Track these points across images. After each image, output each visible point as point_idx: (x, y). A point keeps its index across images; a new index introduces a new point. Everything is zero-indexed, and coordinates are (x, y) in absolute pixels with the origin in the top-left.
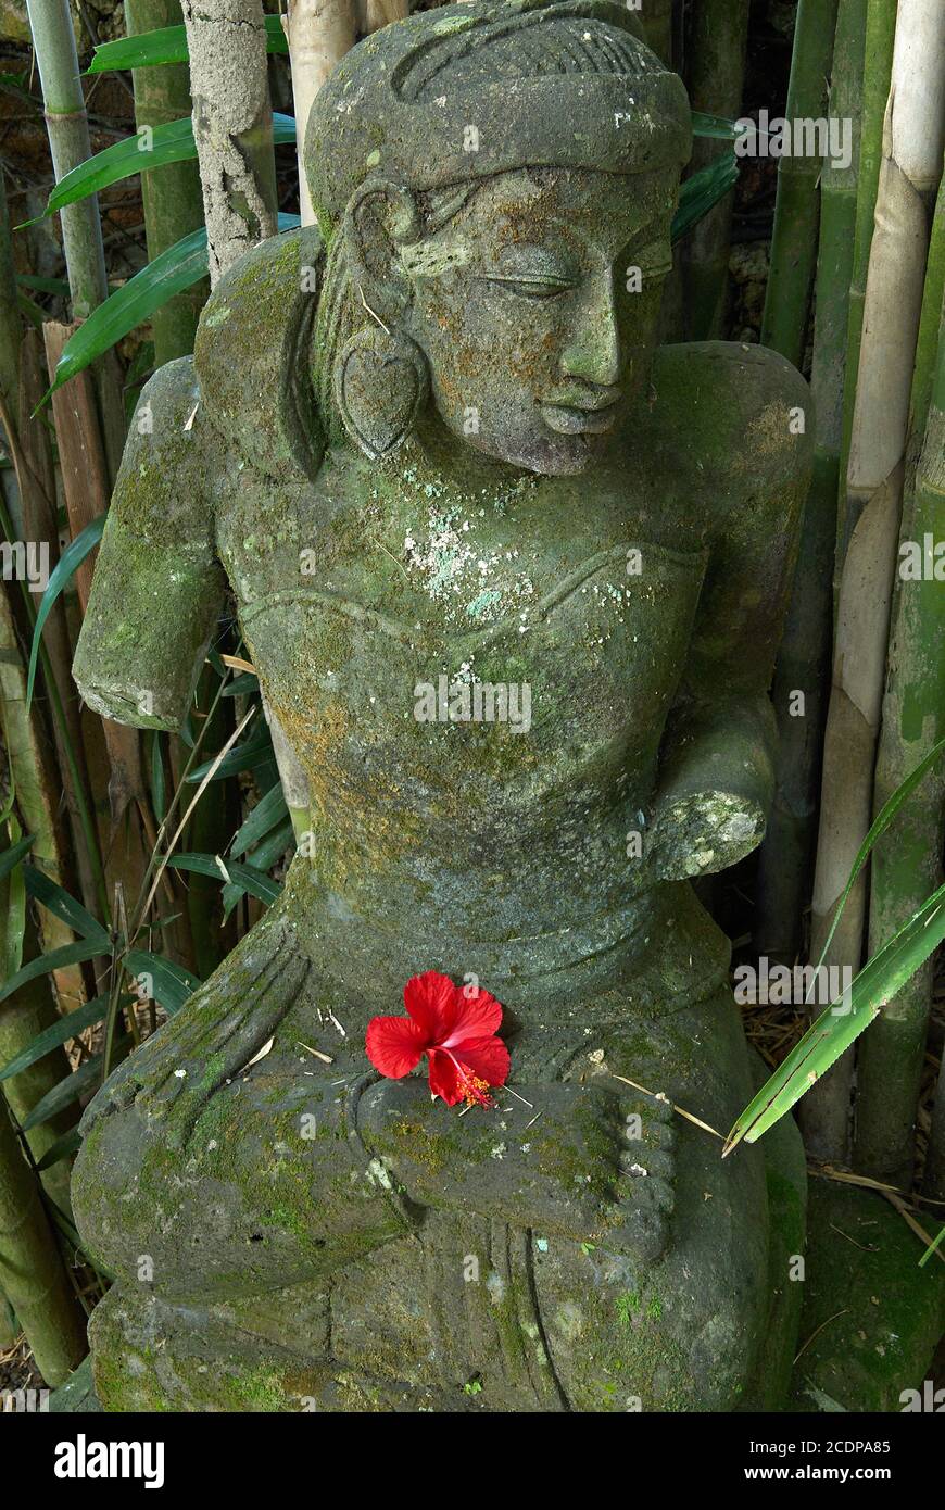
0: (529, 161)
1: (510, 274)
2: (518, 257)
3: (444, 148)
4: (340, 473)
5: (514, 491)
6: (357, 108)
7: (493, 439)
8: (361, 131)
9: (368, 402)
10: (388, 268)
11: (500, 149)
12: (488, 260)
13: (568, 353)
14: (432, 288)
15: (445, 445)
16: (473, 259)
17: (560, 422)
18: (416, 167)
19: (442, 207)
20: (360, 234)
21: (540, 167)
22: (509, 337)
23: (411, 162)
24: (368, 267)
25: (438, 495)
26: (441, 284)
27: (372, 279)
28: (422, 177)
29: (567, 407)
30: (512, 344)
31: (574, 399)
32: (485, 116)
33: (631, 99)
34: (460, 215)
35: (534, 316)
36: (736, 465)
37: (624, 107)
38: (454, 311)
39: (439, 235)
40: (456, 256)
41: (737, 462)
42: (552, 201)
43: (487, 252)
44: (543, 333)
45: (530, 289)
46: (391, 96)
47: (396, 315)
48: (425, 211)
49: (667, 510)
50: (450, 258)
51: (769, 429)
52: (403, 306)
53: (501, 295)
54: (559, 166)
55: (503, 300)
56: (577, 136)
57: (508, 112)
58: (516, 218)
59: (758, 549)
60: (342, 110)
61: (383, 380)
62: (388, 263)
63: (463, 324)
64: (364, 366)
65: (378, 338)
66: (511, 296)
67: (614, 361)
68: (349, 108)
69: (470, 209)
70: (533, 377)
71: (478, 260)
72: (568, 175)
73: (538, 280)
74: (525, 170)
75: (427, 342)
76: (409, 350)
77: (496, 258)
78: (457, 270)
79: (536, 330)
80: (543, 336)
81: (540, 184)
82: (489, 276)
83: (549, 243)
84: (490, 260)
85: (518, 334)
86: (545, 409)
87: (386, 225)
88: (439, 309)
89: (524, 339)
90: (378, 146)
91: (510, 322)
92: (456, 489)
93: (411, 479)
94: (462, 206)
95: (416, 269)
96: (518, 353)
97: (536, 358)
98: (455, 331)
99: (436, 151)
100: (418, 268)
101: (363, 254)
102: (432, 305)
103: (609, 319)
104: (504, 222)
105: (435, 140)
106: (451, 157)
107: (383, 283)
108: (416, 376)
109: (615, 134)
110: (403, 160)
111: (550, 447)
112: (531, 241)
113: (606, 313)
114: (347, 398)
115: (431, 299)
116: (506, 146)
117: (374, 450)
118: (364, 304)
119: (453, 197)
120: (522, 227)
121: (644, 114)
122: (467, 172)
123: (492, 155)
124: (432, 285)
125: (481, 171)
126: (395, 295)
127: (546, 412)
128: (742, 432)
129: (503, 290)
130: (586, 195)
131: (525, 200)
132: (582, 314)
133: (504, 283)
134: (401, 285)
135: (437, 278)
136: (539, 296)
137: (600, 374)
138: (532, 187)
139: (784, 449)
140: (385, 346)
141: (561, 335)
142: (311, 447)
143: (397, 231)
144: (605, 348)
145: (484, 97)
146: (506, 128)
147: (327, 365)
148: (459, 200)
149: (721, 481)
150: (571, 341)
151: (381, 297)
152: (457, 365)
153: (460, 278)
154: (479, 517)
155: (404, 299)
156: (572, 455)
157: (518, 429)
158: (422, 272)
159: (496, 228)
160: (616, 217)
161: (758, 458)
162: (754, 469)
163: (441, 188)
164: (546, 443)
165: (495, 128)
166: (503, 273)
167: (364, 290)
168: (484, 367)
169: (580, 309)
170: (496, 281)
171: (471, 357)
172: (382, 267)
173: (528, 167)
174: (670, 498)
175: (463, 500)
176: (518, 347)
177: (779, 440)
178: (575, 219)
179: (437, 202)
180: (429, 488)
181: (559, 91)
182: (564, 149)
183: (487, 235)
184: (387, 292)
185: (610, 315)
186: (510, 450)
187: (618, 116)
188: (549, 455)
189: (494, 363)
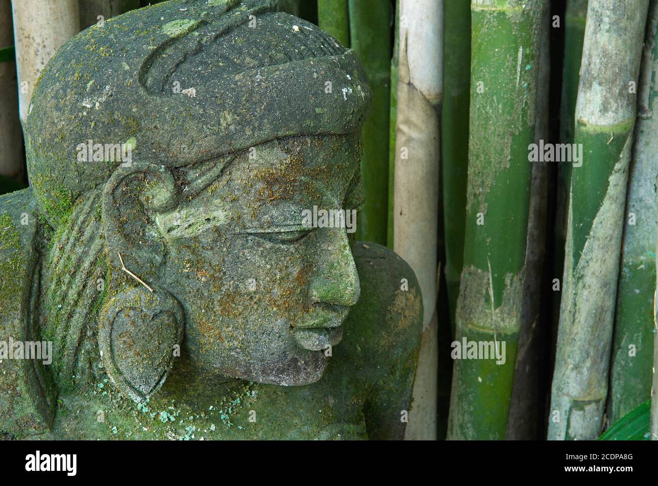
0: (280, 134)
1: (269, 227)
2: (275, 212)
3: (201, 130)
4: (76, 417)
5: (234, 403)
6: (106, 105)
7: (248, 365)
8: (116, 123)
9: (138, 354)
10: (144, 235)
11: (254, 127)
12: (247, 217)
13: (316, 283)
14: (189, 247)
15: (180, 375)
16: (232, 219)
17: (311, 342)
18: (174, 149)
19: (197, 179)
20: (118, 209)
21: (286, 137)
22: (268, 279)
23: (168, 145)
24: (126, 236)
25: (173, 419)
26: (200, 242)
27: (130, 246)
28: (179, 156)
29: (318, 329)
30: (271, 284)
31: (325, 321)
32: (237, 101)
33: (348, 76)
34: (216, 184)
35: (288, 258)
36: (383, 342)
37: (345, 83)
38: (214, 263)
39: (194, 202)
40: (214, 218)
41: (383, 340)
42: (299, 164)
43: (245, 211)
44: (295, 271)
45: (285, 237)
46: (142, 91)
47: (151, 274)
48: (182, 184)
49: (344, 391)
50: (208, 220)
51: (402, 309)
52: (158, 265)
53: (259, 245)
54: (303, 135)
55: (262, 249)
56: (318, 110)
57: (258, 97)
58: (271, 181)
59: (394, 406)
60: (88, 106)
61: (152, 332)
62: (144, 230)
63: (224, 273)
64: (133, 323)
65: (143, 297)
66: (268, 245)
67: (358, 285)
68: (97, 104)
69: (226, 178)
70: (288, 310)
71: (237, 219)
72: (309, 141)
73: (293, 229)
74: (276, 142)
75: (184, 292)
76: (170, 301)
77: (255, 216)
78: (217, 230)
79: (290, 269)
80: (295, 274)
81: (288, 151)
82: (249, 231)
83: (297, 197)
84: (249, 218)
85: (275, 275)
86: (298, 333)
87: (142, 199)
88: (197, 264)
89: (282, 279)
90: (134, 134)
91: (269, 267)
92: (188, 411)
93: (145, 410)
94: (218, 176)
95: (174, 233)
96: (277, 291)
97: (292, 292)
98: (216, 280)
99: (194, 134)
100: (176, 231)
101: (122, 225)
102: (189, 261)
103: (348, 251)
104: (260, 186)
105: (191, 125)
106: (209, 137)
107: (139, 248)
108: (177, 324)
109: (344, 105)
110: (159, 144)
111: (299, 364)
112: (283, 199)
113: (345, 247)
114: (116, 353)
115: (188, 255)
116: (260, 125)
117: (140, 394)
118: (124, 269)
119: (209, 170)
120: (276, 187)
121: (357, 86)
122: (224, 149)
123: (248, 133)
124: (188, 244)
125: (238, 146)
126: (152, 256)
127: (299, 335)
128: (385, 315)
129: (262, 240)
130: (322, 155)
131: (278, 166)
132: (322, 250)
133: (262, 235)
134: (155, 247)
135: (196, 238)
136: (291, 242)
137: (346, 297)
138: (282, 155)
139: (413, 323)
140: (151, 302)
141: (309, 269)
142: (48, 399)
143: (156, 203)
144: (348, 276)
145: (232, 86)
146: (258, 110)
147: (63, 324)
148: (216, 171)
149: (374, 357)
150: (317, 274)
151: (138, 260)
152: (218, 308)
153: (219, 235)
154: (212, 432)
155: (159, 259)
156: (316, 367)
157: (273, 354)
158: (179, 234)
159: (253, 191)
160: (341, 168)
161: (397, 335)
162: (394, 344)
163: (198, 163)
164: (295, 361)
165: (248, 110)
166: (262, 228)
167: (123, 257)
168: (246, 308)
169: (320, 247)
170: (255, 234)
171: (233, 301)
172: (138, 234)
173: (278, 139)
174: (344, 382)
175: (194, 420)
176: (276, 286)
177: (409, 316)
178: (315, 175)
179: (192, 175)
180: (163, 415)
181: (298, 75)
182: (308, 122)
183: (244, 198)
184: (145, 254)
185: (348, 248)
186: (263, 372)
187: (344, 90)
188: (298, 370)
189: (255, 303)
